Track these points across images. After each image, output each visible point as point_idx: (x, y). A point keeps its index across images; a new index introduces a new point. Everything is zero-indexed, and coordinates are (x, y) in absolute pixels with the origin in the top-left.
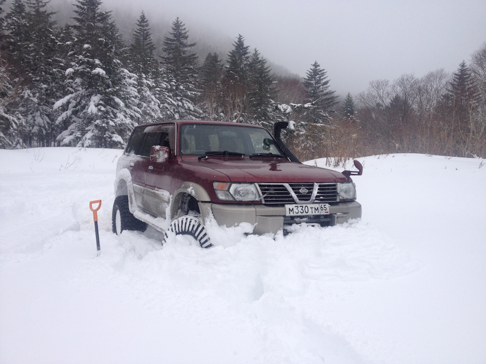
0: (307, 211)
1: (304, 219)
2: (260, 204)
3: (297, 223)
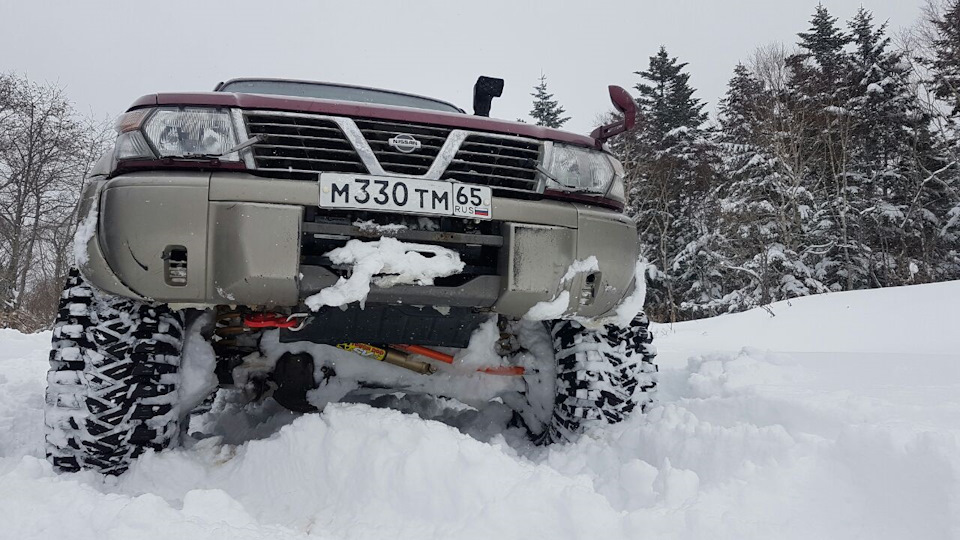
0: (400, 200)
1: (392, 227)
2: (238, 169)
3: (365, 239)
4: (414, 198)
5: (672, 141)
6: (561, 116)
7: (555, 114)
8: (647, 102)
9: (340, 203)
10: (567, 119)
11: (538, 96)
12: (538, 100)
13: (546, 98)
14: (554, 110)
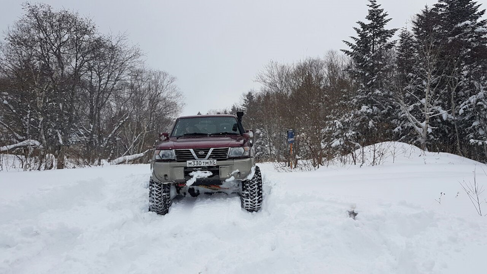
0: (200, 164)
1: (199, 169)
2: (174, 160)
3: (195, 171)
4: (202, 163)
5: (459, 30)
6: (386, 18)
7: (382, 17)
8: (442, 6)
9: (190, 166)
10: (389, 20)
11: (371, 6)
12: (371, 8)
13: (376, 7)
14: (381, 14)
